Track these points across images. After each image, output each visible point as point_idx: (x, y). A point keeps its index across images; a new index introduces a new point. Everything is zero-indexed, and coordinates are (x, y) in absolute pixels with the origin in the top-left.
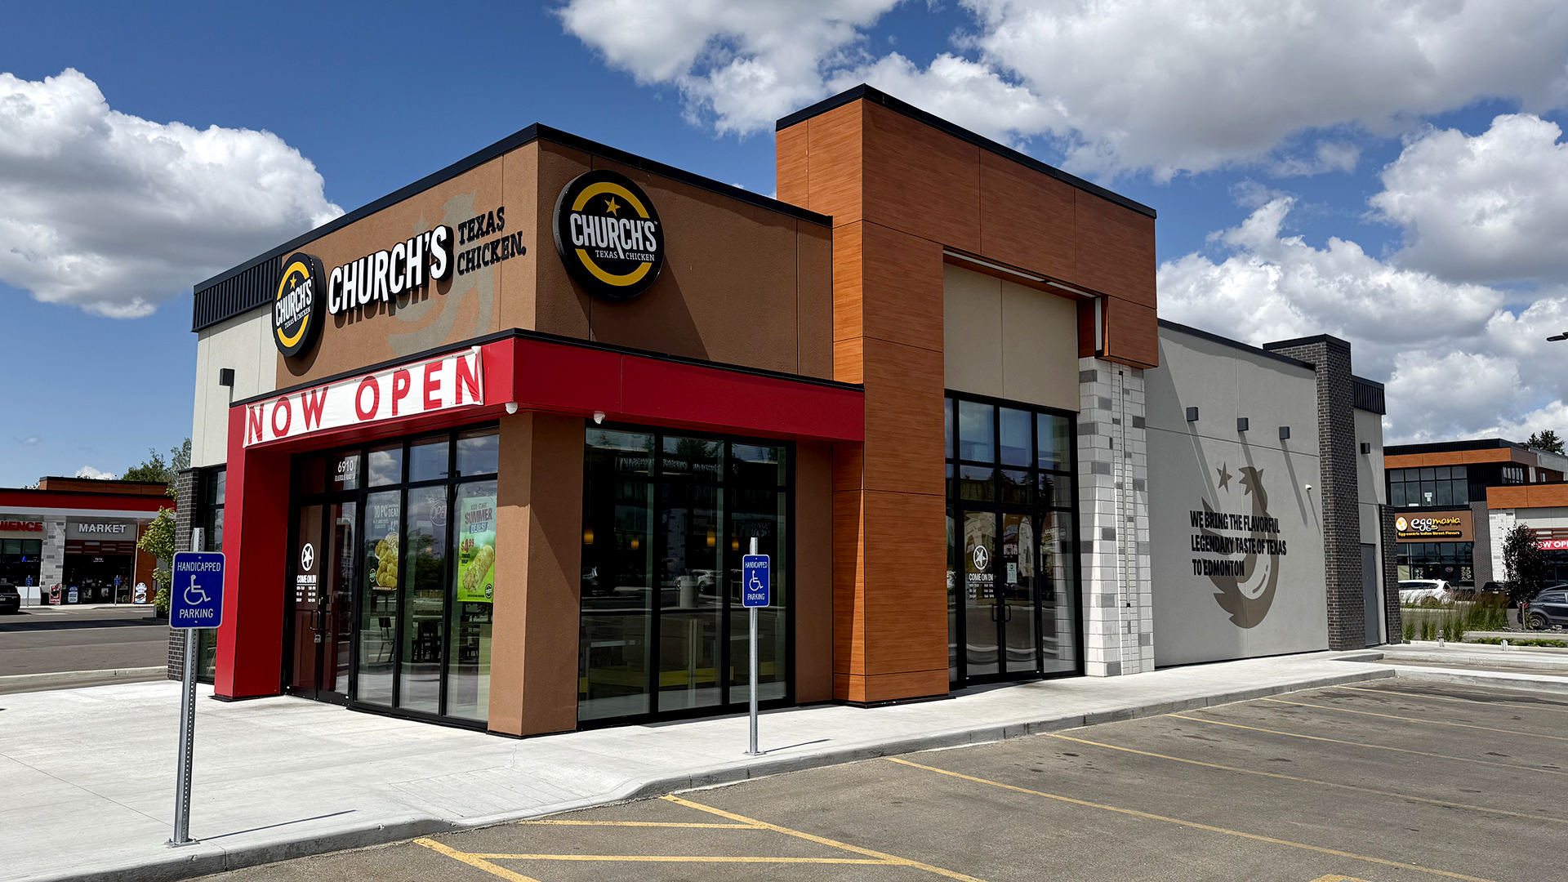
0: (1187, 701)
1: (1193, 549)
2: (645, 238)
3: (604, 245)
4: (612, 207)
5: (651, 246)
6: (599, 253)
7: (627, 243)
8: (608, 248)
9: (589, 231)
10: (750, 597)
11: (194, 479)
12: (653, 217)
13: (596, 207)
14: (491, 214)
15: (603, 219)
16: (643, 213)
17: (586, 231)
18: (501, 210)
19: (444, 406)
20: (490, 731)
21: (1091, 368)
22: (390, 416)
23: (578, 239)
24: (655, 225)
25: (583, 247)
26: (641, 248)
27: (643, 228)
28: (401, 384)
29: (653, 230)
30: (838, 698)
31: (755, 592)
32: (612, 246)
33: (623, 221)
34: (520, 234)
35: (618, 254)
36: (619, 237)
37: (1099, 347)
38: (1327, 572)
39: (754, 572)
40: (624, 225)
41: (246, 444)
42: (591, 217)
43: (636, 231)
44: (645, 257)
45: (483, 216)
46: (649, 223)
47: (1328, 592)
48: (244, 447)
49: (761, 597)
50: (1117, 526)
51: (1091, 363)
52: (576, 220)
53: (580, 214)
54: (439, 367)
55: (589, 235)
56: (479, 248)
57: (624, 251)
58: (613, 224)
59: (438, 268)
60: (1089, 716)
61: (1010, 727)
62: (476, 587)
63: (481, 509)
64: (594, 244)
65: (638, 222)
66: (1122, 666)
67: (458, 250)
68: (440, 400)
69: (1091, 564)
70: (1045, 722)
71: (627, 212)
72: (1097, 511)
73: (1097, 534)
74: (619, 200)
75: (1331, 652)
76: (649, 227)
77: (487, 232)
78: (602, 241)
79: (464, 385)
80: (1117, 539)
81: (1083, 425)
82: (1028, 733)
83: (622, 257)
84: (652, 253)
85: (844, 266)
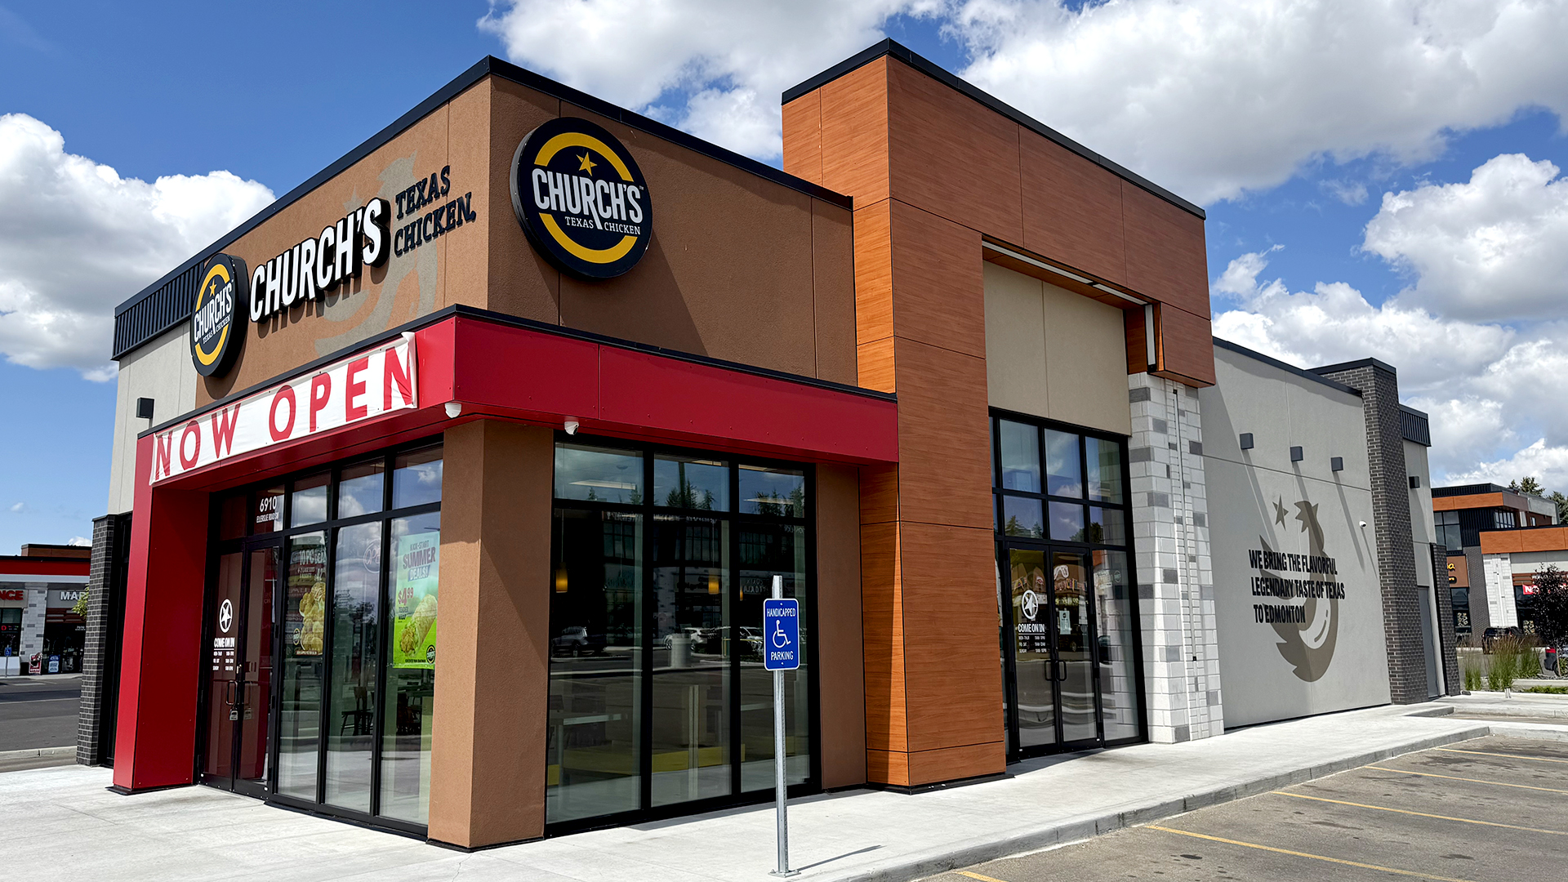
0: (1290, 774)
1: (1254, 594)
2: (629, 206)
3: (576, 211)
4: (587, 164)
5: (636, 216)
6: (570, 221)
7: (605, 211)
8: (581, 215)
9: (556, 191)
10: (775, 656)
11: (108, 528)
12: (638, 180)
13: (566, 163)
14: (434, 176)
15: (575, 178)
16: (626, 175)
17: (553, 191)
18: (446, 170)
19: (370, 414)
20: (431, 839)
21: (1143, 385)
22: (307, 432)
23: (542, 201)
24: (640, 190)
25: (549, 211)
26: (624, 218)
27: (625, 193)
28: (321, 390)
29: (638, 196)
30: (874, 781)
31: (780, 650)
32: (586, 212)
33: (600, 183)
34: (469, 196)
35: (594, 223)
36: (595, 202)
37: (1152, 361)
38: (1385, 617)
39: (778, 622)
40: (602, 187)
41: (153, 480)
42: (559, 175)
43: (617, 197)
44: (628, 229)
45: (425, 181)
46: (632, 188)
47: (1387, 639)
48: (150, 484)
49: (789, 655)
50: (1179, 567)
51: (1143, 379)
52: (539, 177)
53: (545, 169)
54: (364, 365)
55: (557, 196)
56: (420, 221)
57: (603, 220)
58: (587, 186)
59: (372, 250)
60: (1190, 799)
61: (1103, 819)
62: (416, 649)
63: (423, 549)
64: (563, 209)
65: (620, 186)
66: (1191, 730)
67: (396, 225)
68: (365, 407)
69: (1153, 611)
70: (1142, 811)
71: (604, 171)
72: (1157, 550)
73: (1159, 576)
74: (595, 156)
75: (1394, 706)
76: (633, 193)
77: (430, 200)
78: (574, 206)
79: (394, 385)
80: (1180, 581)
81: (1136, 450)
82: (1124, 825)
83: (600, 227)
84: (637, 225)
85: (868, 254)
